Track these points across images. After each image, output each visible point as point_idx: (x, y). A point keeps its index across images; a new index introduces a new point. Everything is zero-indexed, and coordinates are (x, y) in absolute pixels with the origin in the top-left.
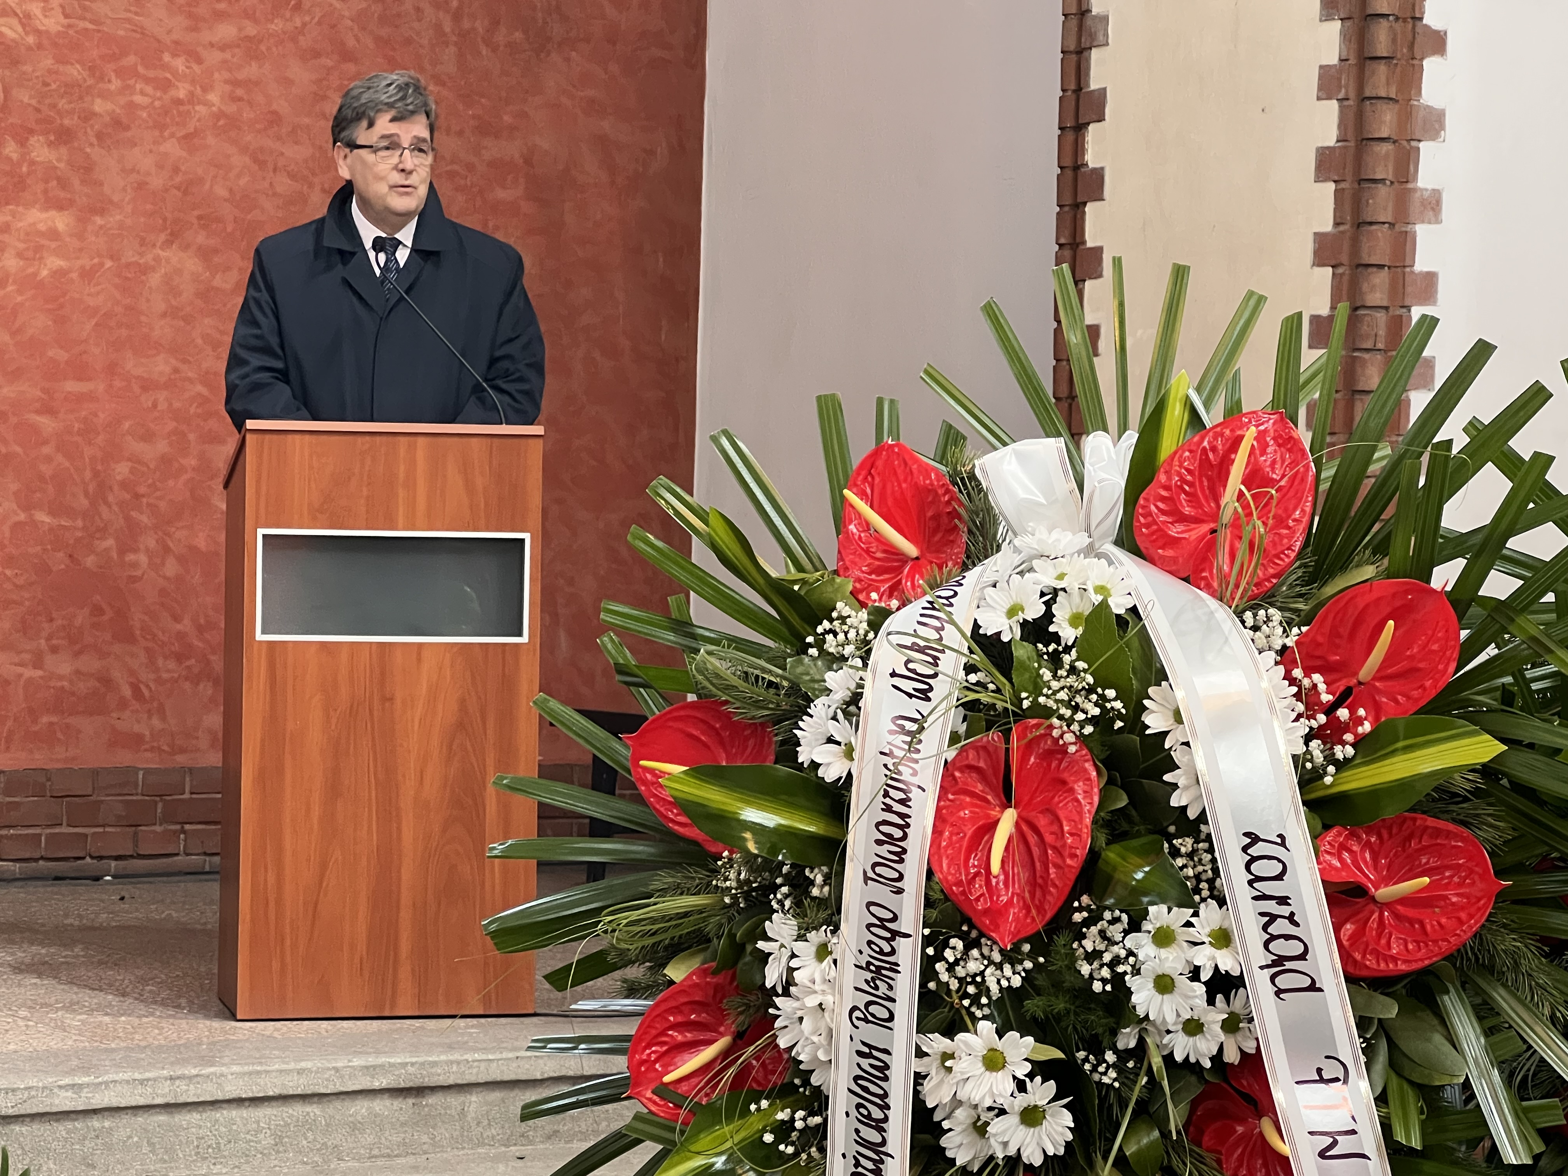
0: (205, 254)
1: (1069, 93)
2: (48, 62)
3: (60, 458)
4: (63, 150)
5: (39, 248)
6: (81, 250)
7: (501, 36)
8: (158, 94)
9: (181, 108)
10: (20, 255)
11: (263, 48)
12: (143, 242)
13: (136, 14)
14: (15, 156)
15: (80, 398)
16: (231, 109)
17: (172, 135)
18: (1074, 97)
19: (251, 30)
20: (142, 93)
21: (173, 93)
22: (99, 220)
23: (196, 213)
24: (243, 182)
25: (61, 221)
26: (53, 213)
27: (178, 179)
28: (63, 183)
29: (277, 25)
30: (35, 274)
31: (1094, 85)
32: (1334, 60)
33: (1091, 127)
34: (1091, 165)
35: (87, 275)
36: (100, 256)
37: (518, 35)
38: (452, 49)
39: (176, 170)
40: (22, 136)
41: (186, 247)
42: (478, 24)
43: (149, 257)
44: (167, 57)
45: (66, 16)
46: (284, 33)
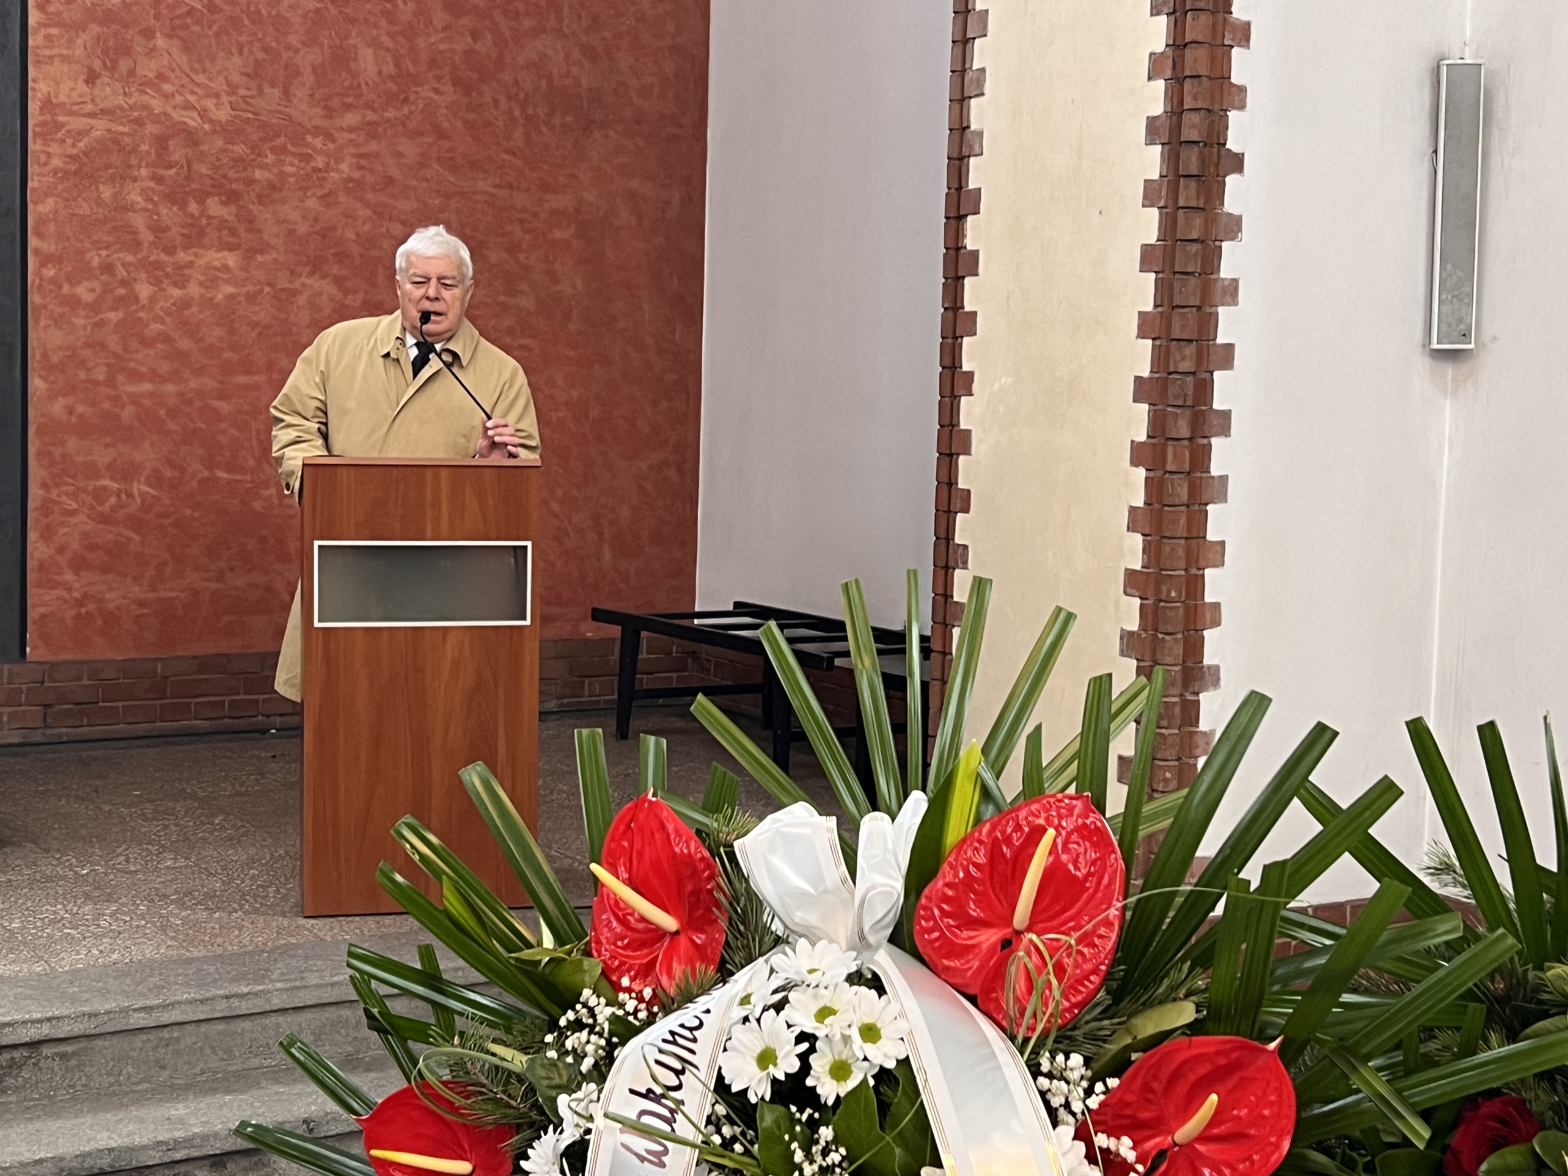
0: (338, 281)
1: (953, 191)
2: (220, 143)
3: (233, 432)
4: (233, 208)
5: (214, 279)
6: (247, 279)
7: (557, 120)
8: (303, 165)
9: (320, 175)
10: (201, 284)
11: (380, 130)
12: (292, 272)
13: (286, 107)
14: (196, 213)
15: (248, 387)
16: (356, 175)
17: (314, 195)
18: (956, 194)
19: (371, 116)
20: (291, 165)
21: (313, 164)
22: (259, 258)
23: (332, 251)
24: (367, 227)
25: (232, 259)
26: (226, 253)
27: (318, 227)
28: (233, 232)
29: (391, 114)
30: (212, 299)
31: (972, 186)
32: (1155, 176)
33: (970, 218)
34: (969, 248)
35: (251, 298)
36: (262, 284)
37: (569, 119)
38: (521, 130)
39: (316, 220)
40: (201, 198)
41: (324, 277)
42: (539, 110)
43: (297, 284)
44: (309, 138)
45: (233, 109)
46: (395, 118)
